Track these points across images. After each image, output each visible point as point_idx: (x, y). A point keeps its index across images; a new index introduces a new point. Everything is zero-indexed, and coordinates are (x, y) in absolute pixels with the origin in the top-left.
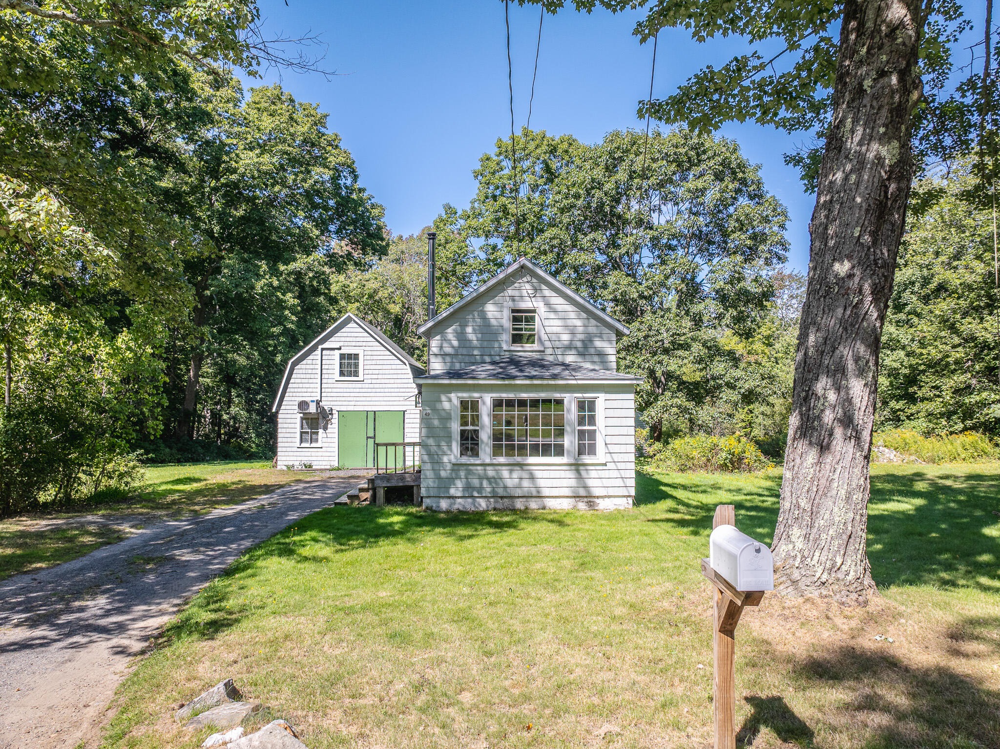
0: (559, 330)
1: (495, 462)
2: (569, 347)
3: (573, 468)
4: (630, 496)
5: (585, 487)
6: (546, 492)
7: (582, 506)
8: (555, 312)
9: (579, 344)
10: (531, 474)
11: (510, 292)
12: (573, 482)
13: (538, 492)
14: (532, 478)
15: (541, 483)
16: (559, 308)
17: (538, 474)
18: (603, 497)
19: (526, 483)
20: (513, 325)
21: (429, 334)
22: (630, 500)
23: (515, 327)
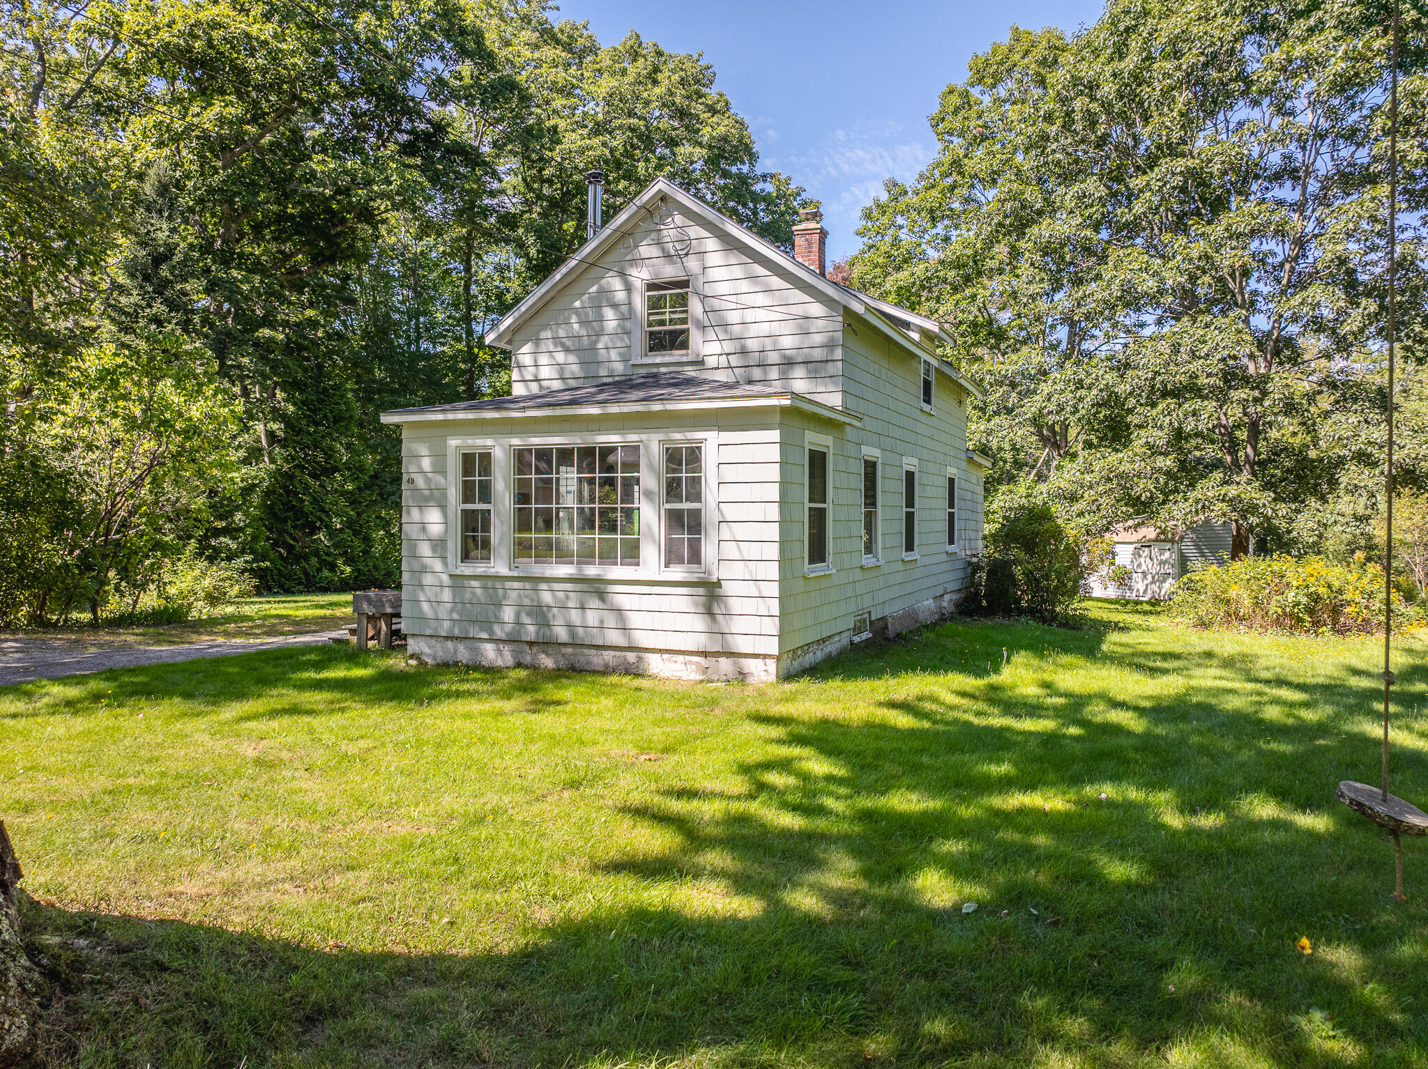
2: (758, 351)
4: (771, 658)
5: (686, 632)
6: (613, 638)
8: (732, 280)
18: (718, 654)
20: (649, 314)
21: (510, 342)
22: (772, 665)
23: (652, 318)
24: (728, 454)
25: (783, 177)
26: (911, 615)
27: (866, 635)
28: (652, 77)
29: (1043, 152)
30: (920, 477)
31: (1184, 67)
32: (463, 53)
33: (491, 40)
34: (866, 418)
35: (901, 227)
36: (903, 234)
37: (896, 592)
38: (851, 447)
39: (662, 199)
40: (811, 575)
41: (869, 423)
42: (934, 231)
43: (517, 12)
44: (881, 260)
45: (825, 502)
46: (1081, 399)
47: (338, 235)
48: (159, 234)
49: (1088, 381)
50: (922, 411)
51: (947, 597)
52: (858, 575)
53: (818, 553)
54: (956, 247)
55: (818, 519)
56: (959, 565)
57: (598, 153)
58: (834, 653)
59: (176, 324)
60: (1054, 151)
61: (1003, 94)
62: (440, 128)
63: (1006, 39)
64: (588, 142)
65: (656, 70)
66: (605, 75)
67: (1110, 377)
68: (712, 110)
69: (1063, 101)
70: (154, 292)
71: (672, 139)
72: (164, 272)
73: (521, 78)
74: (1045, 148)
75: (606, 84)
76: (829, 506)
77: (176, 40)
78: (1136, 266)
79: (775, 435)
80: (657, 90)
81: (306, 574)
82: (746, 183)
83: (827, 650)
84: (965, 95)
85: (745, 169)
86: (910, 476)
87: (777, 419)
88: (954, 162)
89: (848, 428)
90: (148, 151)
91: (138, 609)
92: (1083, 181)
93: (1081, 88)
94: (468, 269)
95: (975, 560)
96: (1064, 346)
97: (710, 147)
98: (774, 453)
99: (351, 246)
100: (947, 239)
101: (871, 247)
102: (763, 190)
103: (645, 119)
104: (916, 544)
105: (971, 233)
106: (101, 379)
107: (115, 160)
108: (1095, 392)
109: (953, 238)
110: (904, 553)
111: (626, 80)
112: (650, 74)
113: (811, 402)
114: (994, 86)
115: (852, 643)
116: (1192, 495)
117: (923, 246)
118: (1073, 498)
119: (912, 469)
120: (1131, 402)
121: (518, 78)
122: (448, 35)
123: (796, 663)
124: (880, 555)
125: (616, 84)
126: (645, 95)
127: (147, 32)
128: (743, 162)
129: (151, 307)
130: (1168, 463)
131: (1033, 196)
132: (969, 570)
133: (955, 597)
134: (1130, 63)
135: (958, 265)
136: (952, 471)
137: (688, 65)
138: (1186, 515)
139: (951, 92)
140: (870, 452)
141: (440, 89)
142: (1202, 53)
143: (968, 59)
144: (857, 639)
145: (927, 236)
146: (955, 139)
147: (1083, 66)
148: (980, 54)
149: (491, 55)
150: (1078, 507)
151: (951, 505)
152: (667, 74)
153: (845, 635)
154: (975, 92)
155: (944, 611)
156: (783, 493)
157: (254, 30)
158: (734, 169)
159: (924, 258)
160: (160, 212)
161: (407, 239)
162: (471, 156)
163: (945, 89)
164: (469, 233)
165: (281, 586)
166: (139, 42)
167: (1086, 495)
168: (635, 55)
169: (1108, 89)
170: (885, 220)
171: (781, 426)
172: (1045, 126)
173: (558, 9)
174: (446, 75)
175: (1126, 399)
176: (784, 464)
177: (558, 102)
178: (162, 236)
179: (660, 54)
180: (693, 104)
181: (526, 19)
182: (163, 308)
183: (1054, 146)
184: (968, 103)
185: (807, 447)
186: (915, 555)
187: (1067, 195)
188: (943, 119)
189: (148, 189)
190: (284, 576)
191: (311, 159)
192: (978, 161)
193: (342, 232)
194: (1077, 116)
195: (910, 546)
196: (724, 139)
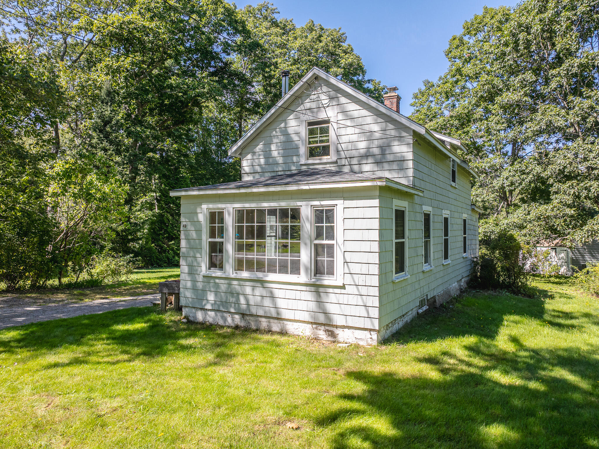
0: (354, 138)
1: (239, 276)
2: (366, 156)
3: (313, 289)
4: (374, 330)
5: (325, 313)
6: (286, 314)
7: (322, 334)
8: (352, 119)
9: (376, 151)
10: (271, 292)
11: (308, 104)
12: (312, 306)
13: (278, 313)
14: (272, 297)
15: (281, 303)
16: (356, 114)
17: (278, 293)
18: (344, 327)
19: (267, 302)
20: (309, 138)
21: (240, 154)
22: (375, 336)
23: (311, 140)
24: (349, 213)
25: (377, 81)
26: (447, 293)
27: (425, 308)
28: (319, 39)
29: (503, 61)
30: (451, 220)
31: (579, 13)
32: (237, 31)
33: (250, 26)
34: (424, 190)
35: (431, 102)
36: (433, 105)
37: (440, 281)
38: (417, 206)
39: (315, 78)
40: (397, 281)
41: (426, 193)
42: (447, 103)
43: (261, 15)
44: (422, 117)
45: (403, 237)
46: (523, 180)
47: (185, 112)
48: (106, 112)
49: (527, 171)
50: (451, 186)
51: (463, 280)
52: (421, 276)
53: (400, 267)
54: (459, 109)
55: (400, 249)
56: (469, 263)
57: (295, 72)
58: (409, 321)
59: (113, 151)
60: (508, 60)
61: (480, 38)
62: (227, 64)
63: (481, 13)
64: (290, 67)
65: (321, 36)
66: (298, 39)
67: (539, 169)
68: (345, 52)
69: (514, 35)
70: (104, 137)
71: (328, 66)
72: (108, 129)
73: (261, 42)
74: (504, 59)
75: (299, 43)
76: (406, 240)
77: (115, 30)
78: (553, 113)
79: (376, 202)
80: (321, 44)
81: (168, 258)
82: (361, 84)
83: (406, 319)
84: (461, 40)
85: (360, 78)
86: (446, 220)
87: (377, 193)
88: (458, 69)
89: (416, 197)
90: (103, 78)
91: (79, 280)
92: (524, 73)
93: (522, 28)
94: (240, 126)
95: (475, 260)
96: (510, 154)
97: (344, 68)
98: (376, 212)
99: (191, 117)
100: (454, 106)
101: (418, 111)
102: (368, 87)
103: (316, 57)
104: (449, 255)
105: (466, 102)
106: (64, 175)
107: (90, 82)
108: (531, 176)
109: (457, 105)
110: (443, 261)
111: (308, 40)
112: (318, 38)
113: (397, 183)
114: (476, 34)
115: (418, 313)
116: (585, 228)
117: (442, 109)
118: (521, 227)
119: (446, 216)
120: (551, 181)
121: (260, 42)
122: (230, 24)
123: (388, 332)
124: (432, 264)
125: (303, 42)
126: (316, 47)
127: (103, 27)
128: (359, 75)
129: (102, 144)
130: (572, 212)
131: (497, 82)
132: (473, 265)
133: (466, 279)
134: (549, 14)
135: (459, 117)
136: (465, 216)
137: (334, 33)
138: (582, 238)
139: (454, 39)
140: (427, 209)
141: (227, 48)
142: (589, 5)
143: (463, 23)
144: (420, 311)
145: (444, 105)
146: (457, 60)
147: (524, 18)
148: (468, 21)
149: (249, 32)
150: (524, 232)
151: (465, 233)
152: (325, 37)
153: (414, 310)
154: (466, 38)
155: (462, 287)
156: (381, 235)
157: (147, 24)
158: (355, 78)
159: (442, 114)
160: (107, 103)
161: (216, 114)
162: (241, 77)
163: (451, 38)
164: (241, 111)
165: (157, 264)
166: (99, 31)
167: (528, 227)
168: (311, 30)
169: (537, 28)
170: (424, 98)
171: (380, 197)
172: (504, 49)
173: (279, 13)
174: (230, 42)
175: (548, 178)
176: (381, 218)
177: (278, 51)
178: (107, 113)
179: (322, 29)
180: (337, 50)
181: (266, 18)
182: (107, 144)
183: (508, 58)
184: (463, 43)
185: (394, 208)
186: (449, 261)
187: (515, 81)
188: (451, 52)
189: (103, 93)
190: (159, 259)
191: (171, 79)
192: (468, 69)
193: (186, 111)
194: (521, 42)
195: (446, 257)
196: (351, 65)
